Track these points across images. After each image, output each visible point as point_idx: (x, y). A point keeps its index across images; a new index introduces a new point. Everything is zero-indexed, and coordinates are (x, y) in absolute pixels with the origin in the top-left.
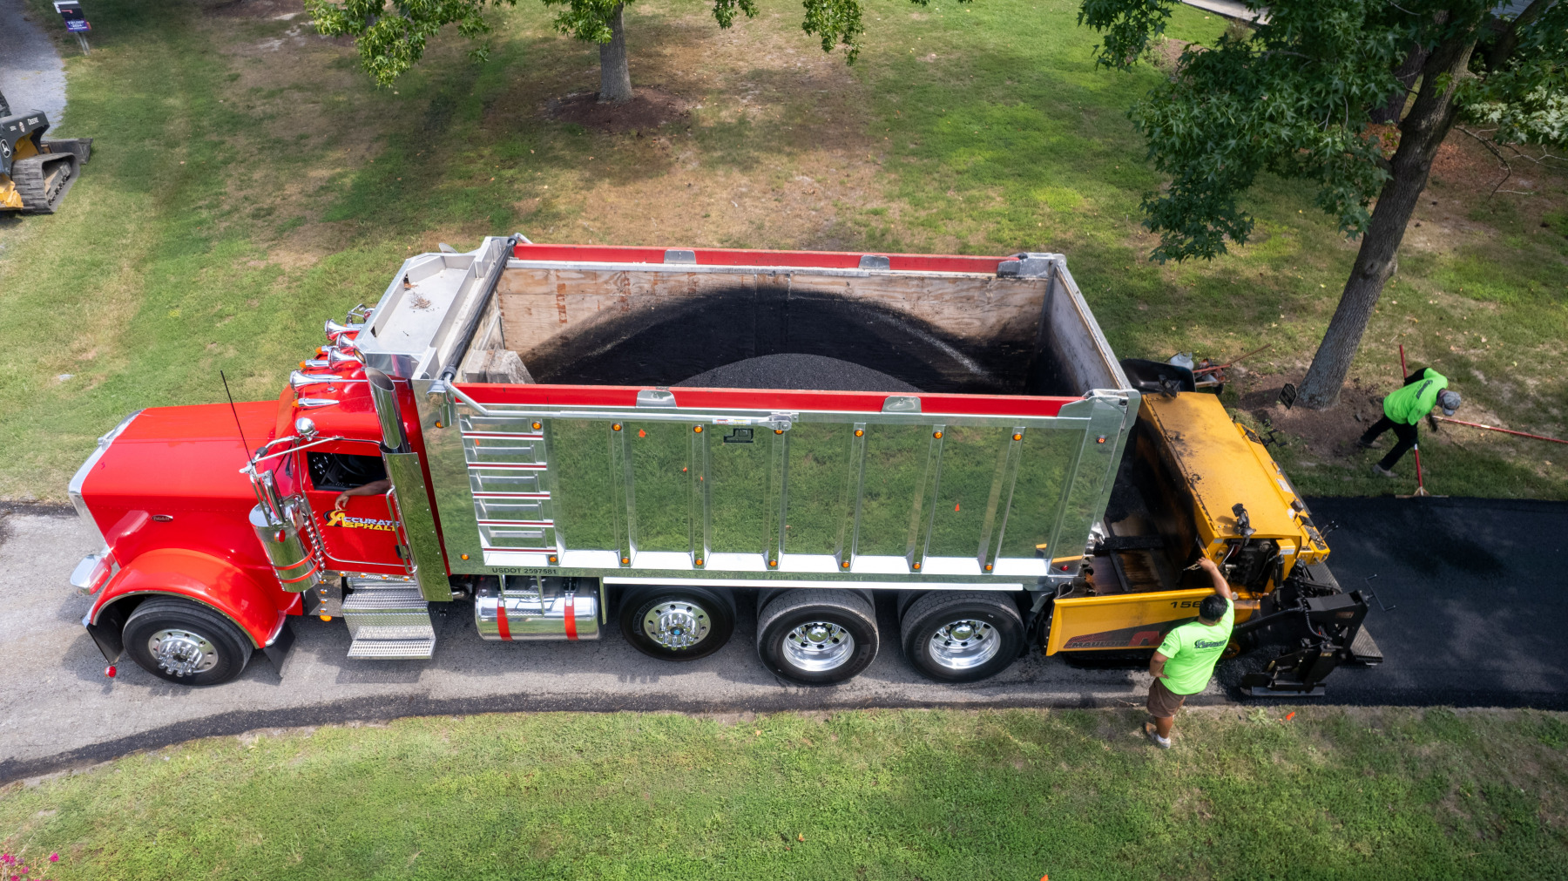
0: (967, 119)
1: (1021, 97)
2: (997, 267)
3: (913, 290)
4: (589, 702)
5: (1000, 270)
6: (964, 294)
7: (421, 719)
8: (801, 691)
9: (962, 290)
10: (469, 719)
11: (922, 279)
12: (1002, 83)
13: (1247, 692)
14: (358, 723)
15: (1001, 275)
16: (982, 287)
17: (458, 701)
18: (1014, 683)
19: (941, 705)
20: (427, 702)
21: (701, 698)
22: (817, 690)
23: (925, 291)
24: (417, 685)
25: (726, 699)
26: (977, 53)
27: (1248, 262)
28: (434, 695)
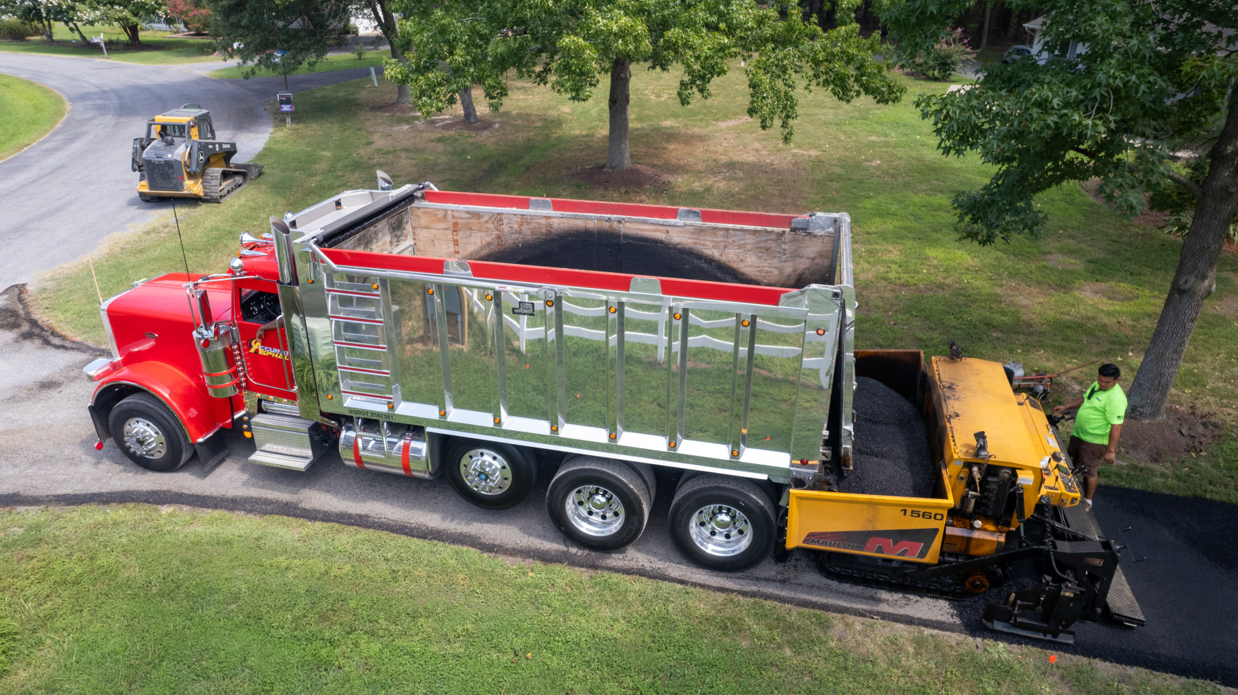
0: (889, 201)
1: (941, 192)
2: (790, 223)
3: (720, 239)
4: (412, 529)
5: (793, 225)
6: (763, 245)
7: (285, 517)
8: (580, 553)
9: (761, 241)
10: (318, 524)
11: (727, 230)
12: (928, 181)
13: (989, 625)
14: (243, 512)
15: (793, 230)
16: (778, 239)
17: (318, 511)
18: (767, 580)
19: (694, 584)
20: (296, 508)
21: (498, 542)
22: (593, 554)
23: (730, 240)
24: (295, 497)
25: (518, 547)
26: (915, 163)
27: (1109, 314)
28: (303, 505)
